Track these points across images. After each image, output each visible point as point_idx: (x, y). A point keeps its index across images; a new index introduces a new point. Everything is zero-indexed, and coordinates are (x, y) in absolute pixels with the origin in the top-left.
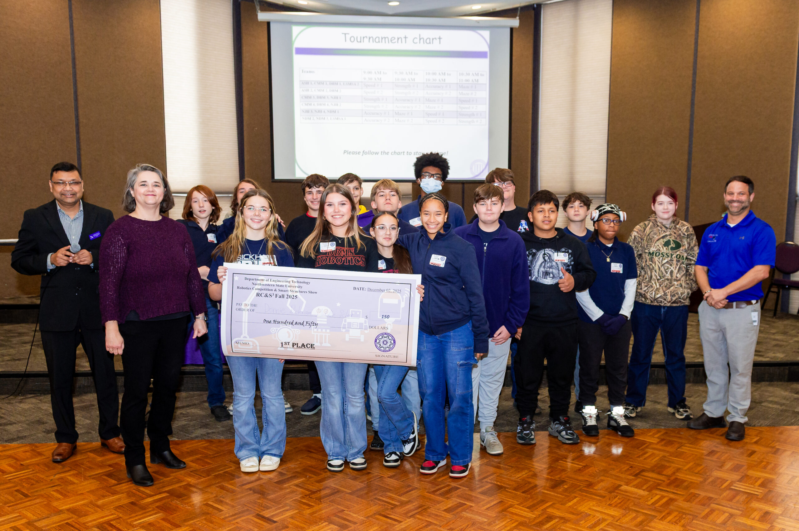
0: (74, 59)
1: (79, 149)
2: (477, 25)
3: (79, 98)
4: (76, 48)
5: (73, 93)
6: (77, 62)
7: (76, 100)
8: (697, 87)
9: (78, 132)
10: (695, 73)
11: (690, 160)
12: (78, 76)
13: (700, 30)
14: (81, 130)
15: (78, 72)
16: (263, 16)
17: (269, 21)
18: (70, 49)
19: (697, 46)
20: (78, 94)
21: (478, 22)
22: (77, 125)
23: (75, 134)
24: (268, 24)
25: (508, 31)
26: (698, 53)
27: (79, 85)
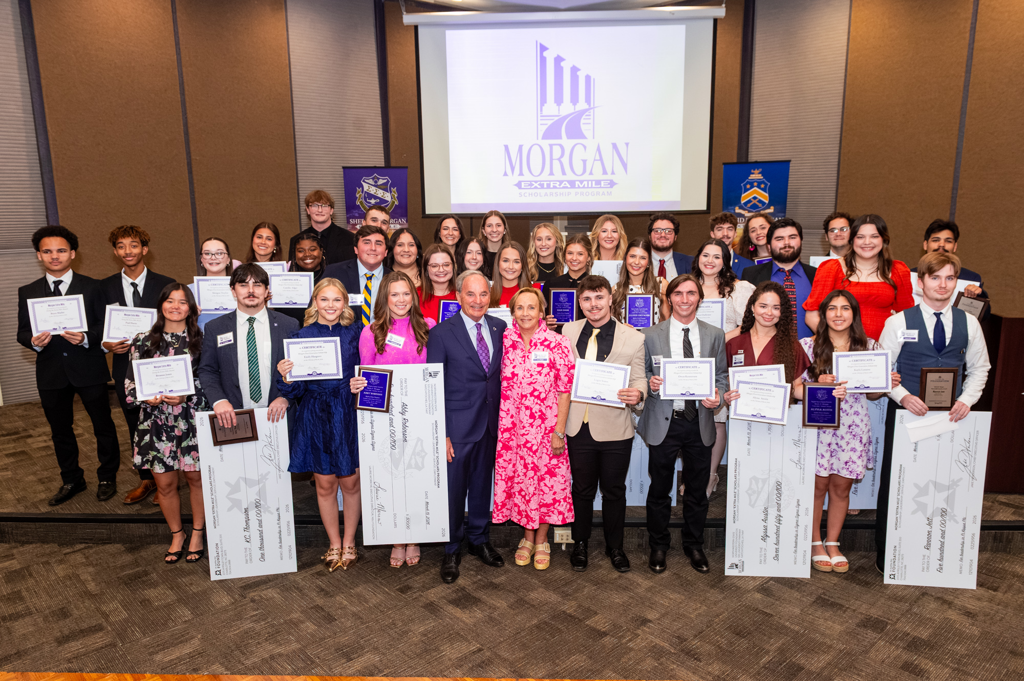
0: (182, 84)
1: (192, 192)
2: (671, 16)
3: (190, 130)
4: (184, 70)
5: (182, 124)
6: (186, 87)
7: (187, 133)
8: (971, 90)
9: (190, 172)
10: (968, 71)
11: (955, 189)
12: (188, 105)
13: (979, 11)
14: (195, 169)
15: (187, 99)
16: (409, 19)
17: (415, 24)
18: (176, 73)
19: (974, 33)
20: (189, 125)
21: (672, 13)
22: (189, 164)
23: (187, 175)
24: (416, 28)
25: (711, 23)
26: (976, 44)
27: (189, 116)
